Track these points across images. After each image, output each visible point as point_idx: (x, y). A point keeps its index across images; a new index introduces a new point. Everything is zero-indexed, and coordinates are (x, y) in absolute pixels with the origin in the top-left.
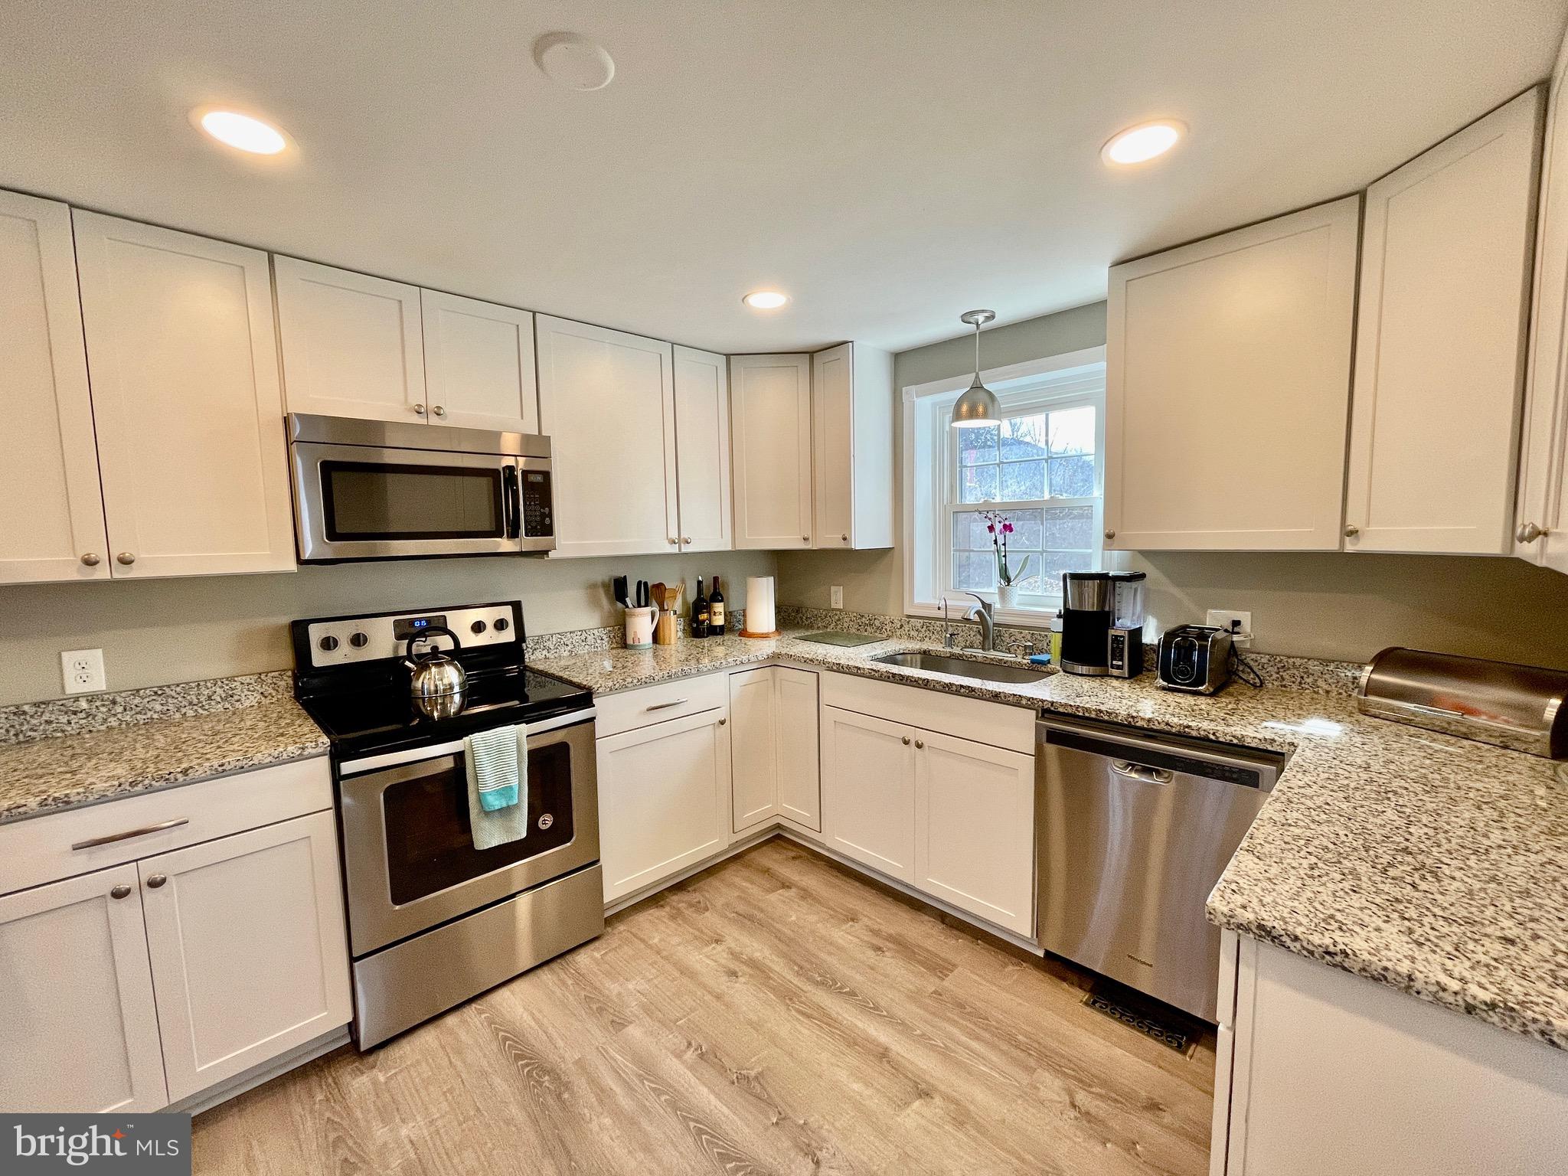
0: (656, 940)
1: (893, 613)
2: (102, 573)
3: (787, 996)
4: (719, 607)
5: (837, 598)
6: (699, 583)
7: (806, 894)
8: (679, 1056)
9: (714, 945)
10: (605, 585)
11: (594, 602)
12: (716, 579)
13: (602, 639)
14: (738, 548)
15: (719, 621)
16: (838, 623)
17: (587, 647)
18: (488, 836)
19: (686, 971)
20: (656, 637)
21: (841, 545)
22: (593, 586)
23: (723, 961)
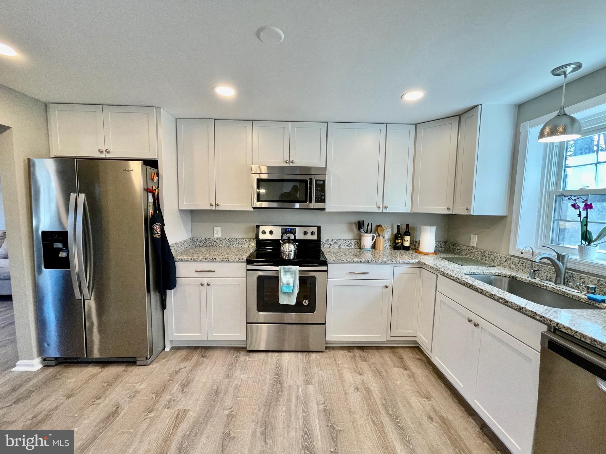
0: (339, 362)
1: (503, 253)
2: (214, 208)
3: (372, 411)
4: (407, 238)
5: (474, 241)
6: (398, 226)
7: (412, 376)
8: (318, 404)
9: (358, 375)
10: (355, 223)
11: (351, 230)
12: (407, 225)
13: (352, 244)
14: (414, 211)
15: (407, 244)
16: (472, 253)
17: (345, 246)
18: (283, 300)
19: (341, 378)
20: (374, 246)
21: (465, 212)
22: (351, 223)
23: (357, 383)
